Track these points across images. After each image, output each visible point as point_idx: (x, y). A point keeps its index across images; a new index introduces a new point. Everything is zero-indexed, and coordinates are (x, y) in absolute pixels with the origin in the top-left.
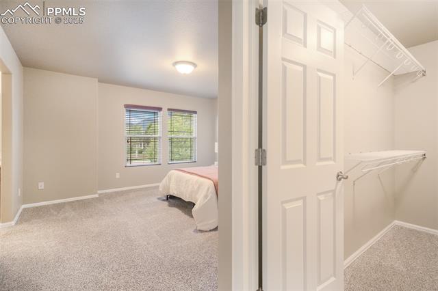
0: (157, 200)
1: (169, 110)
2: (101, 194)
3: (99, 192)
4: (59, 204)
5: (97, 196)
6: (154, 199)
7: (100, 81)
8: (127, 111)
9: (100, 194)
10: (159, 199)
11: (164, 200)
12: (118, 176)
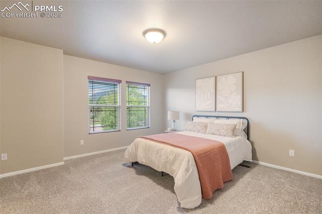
0: (122, 166)
1: (127, 82)
2: (68, 160)
3: (65, 159)
4: (24, 174)
5: (63, 163)
6: (120, 166)
7: (65, 53)
8: (90, 82)
9: (65, 161)
10: (124, 165)
11: (129, 167)
12: (82, 142)
